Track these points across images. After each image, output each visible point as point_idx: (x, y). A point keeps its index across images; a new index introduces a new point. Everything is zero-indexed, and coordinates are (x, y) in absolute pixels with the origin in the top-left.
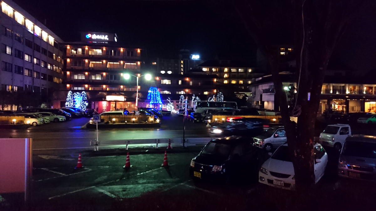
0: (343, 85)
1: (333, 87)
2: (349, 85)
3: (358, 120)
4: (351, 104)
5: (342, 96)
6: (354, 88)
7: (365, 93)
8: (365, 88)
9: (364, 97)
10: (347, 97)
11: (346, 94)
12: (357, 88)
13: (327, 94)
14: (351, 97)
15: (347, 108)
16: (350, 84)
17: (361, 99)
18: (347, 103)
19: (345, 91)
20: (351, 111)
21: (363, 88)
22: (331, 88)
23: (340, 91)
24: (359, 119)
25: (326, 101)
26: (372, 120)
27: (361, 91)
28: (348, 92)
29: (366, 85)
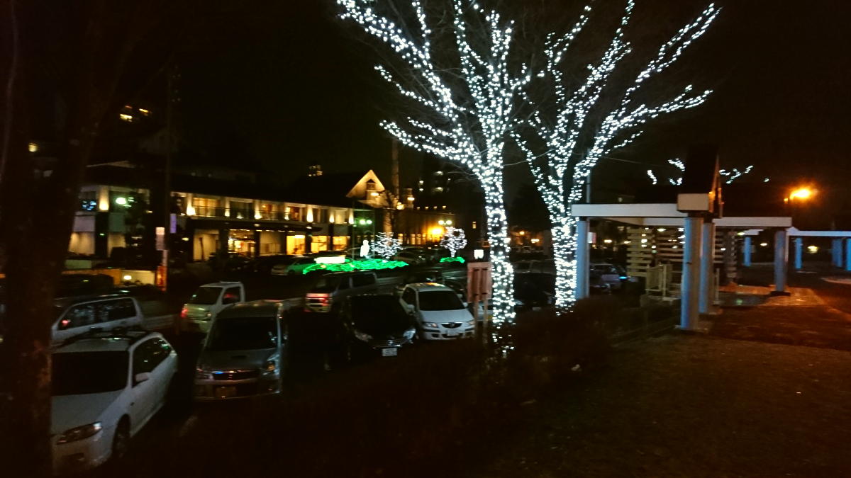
0: (250, 201)
1: (232, 204)
2: (261, 203)
3: (273, 270)
4: (265, 240)
5: (249, 223)
6: (270, 207)
7: (287, 218)
8: (288, 210)
9: (286, 226)
10: (257, 225)
11: (254, 218)
12: (274, 209)
13: (219, 218)
14: (264, 225)
15: (257, 246)
16: (263, 201)
17: (281, 229)
18: (256, 237)
19: (253, 213)
20: (263, 253)
21: (284, 208)
22: (228, 206)
23: (243, 214)
24: (275, 267)
25: (217, 232)
26: (294, 269)
27: (280, 215)
28: (258, 216)
29: (289, 204)
